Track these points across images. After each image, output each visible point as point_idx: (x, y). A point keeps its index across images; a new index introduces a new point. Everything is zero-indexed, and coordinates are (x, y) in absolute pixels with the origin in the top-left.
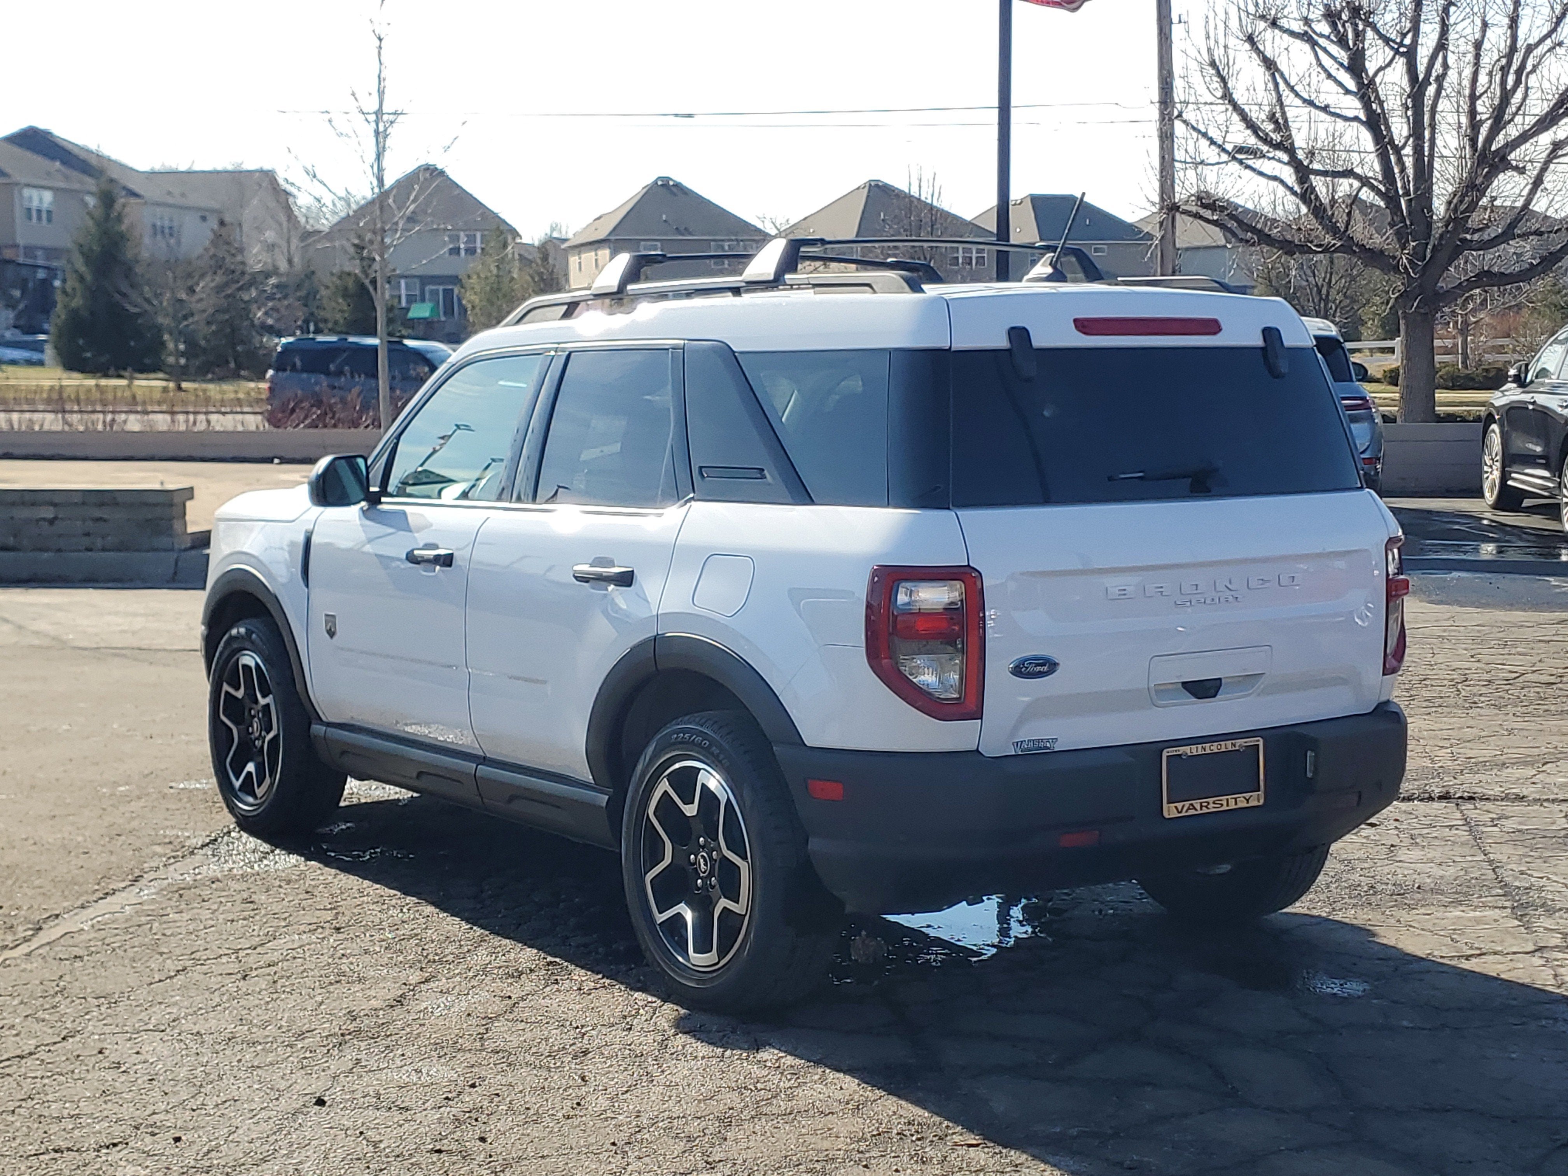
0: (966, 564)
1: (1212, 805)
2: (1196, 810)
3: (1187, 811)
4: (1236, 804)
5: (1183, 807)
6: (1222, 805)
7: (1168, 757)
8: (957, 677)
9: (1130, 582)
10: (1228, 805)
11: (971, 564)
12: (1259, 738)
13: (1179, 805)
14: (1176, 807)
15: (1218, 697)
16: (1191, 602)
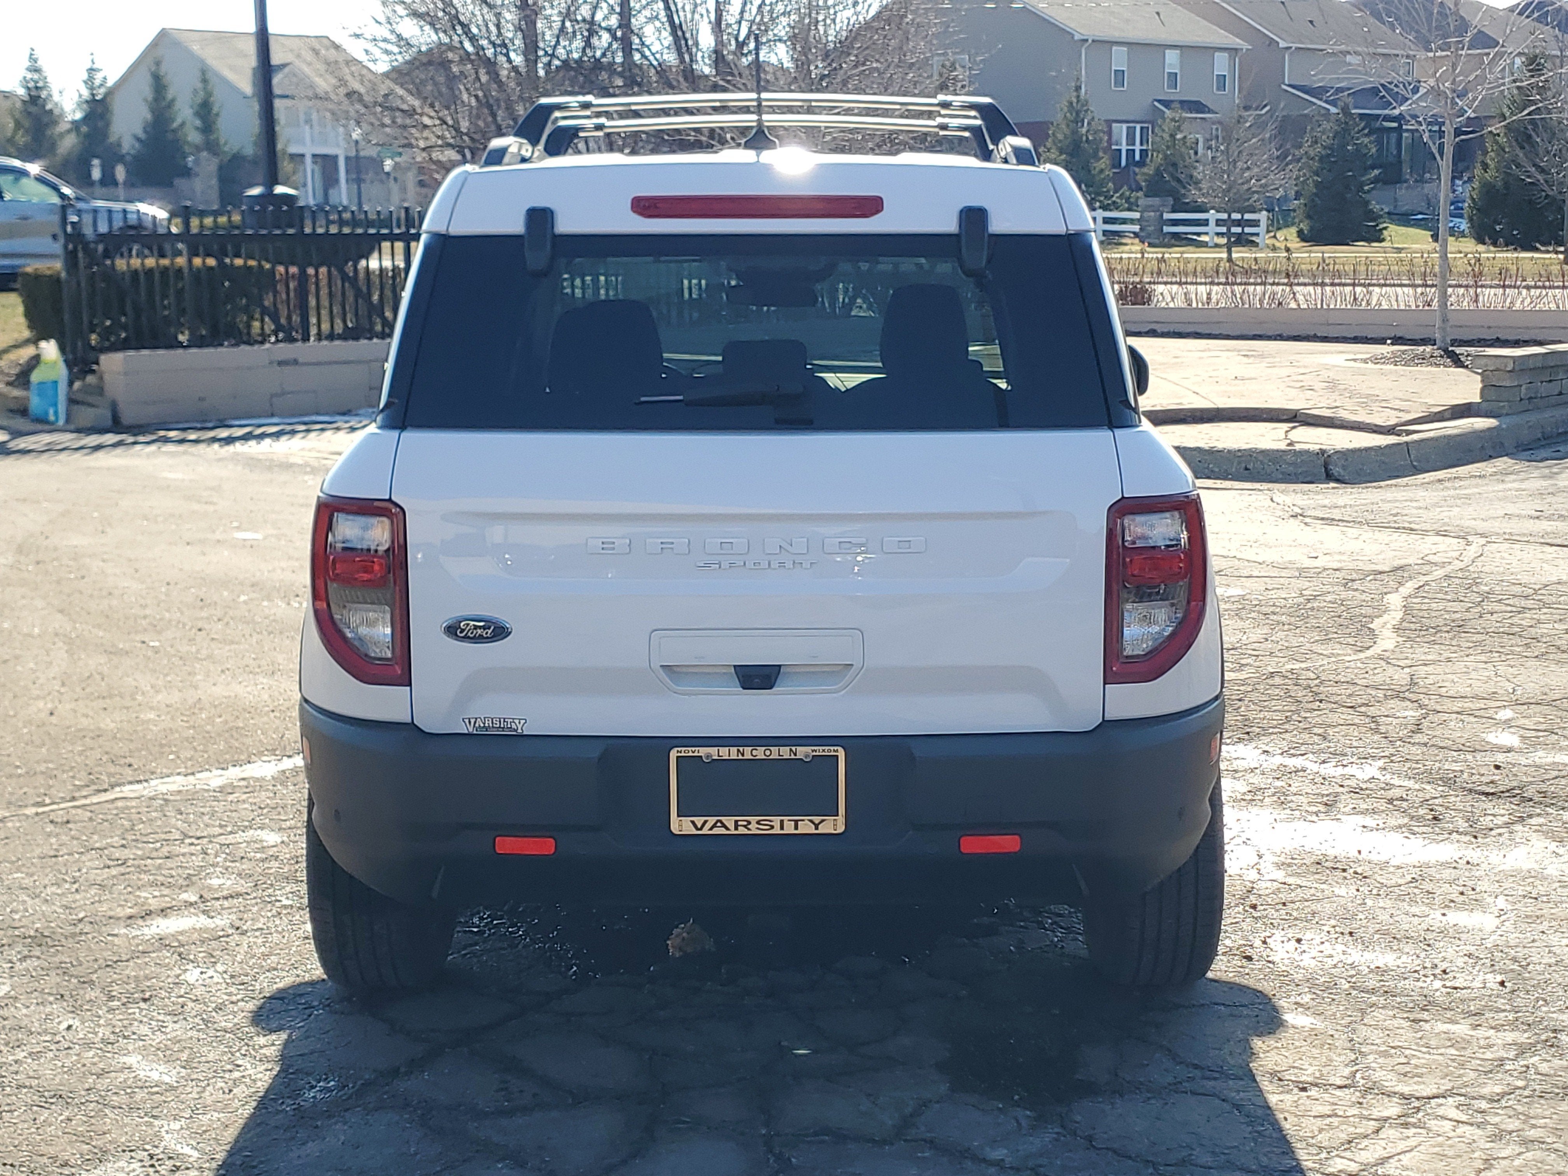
0: (387, 497)
1: (754, 826)
2: (727, 829)
3: (711, 829)
4: (796, 828)
5: (706, 822)
6: (772, 827)
7: (678, 757)
8: (388, 631)
9: (615, 532)
10: (782, 828)
11: (393, 498)
12: (840, 749)
13: (699, 821)
14: (693, 822)
15: (774, 689)
16: (720, 564)
